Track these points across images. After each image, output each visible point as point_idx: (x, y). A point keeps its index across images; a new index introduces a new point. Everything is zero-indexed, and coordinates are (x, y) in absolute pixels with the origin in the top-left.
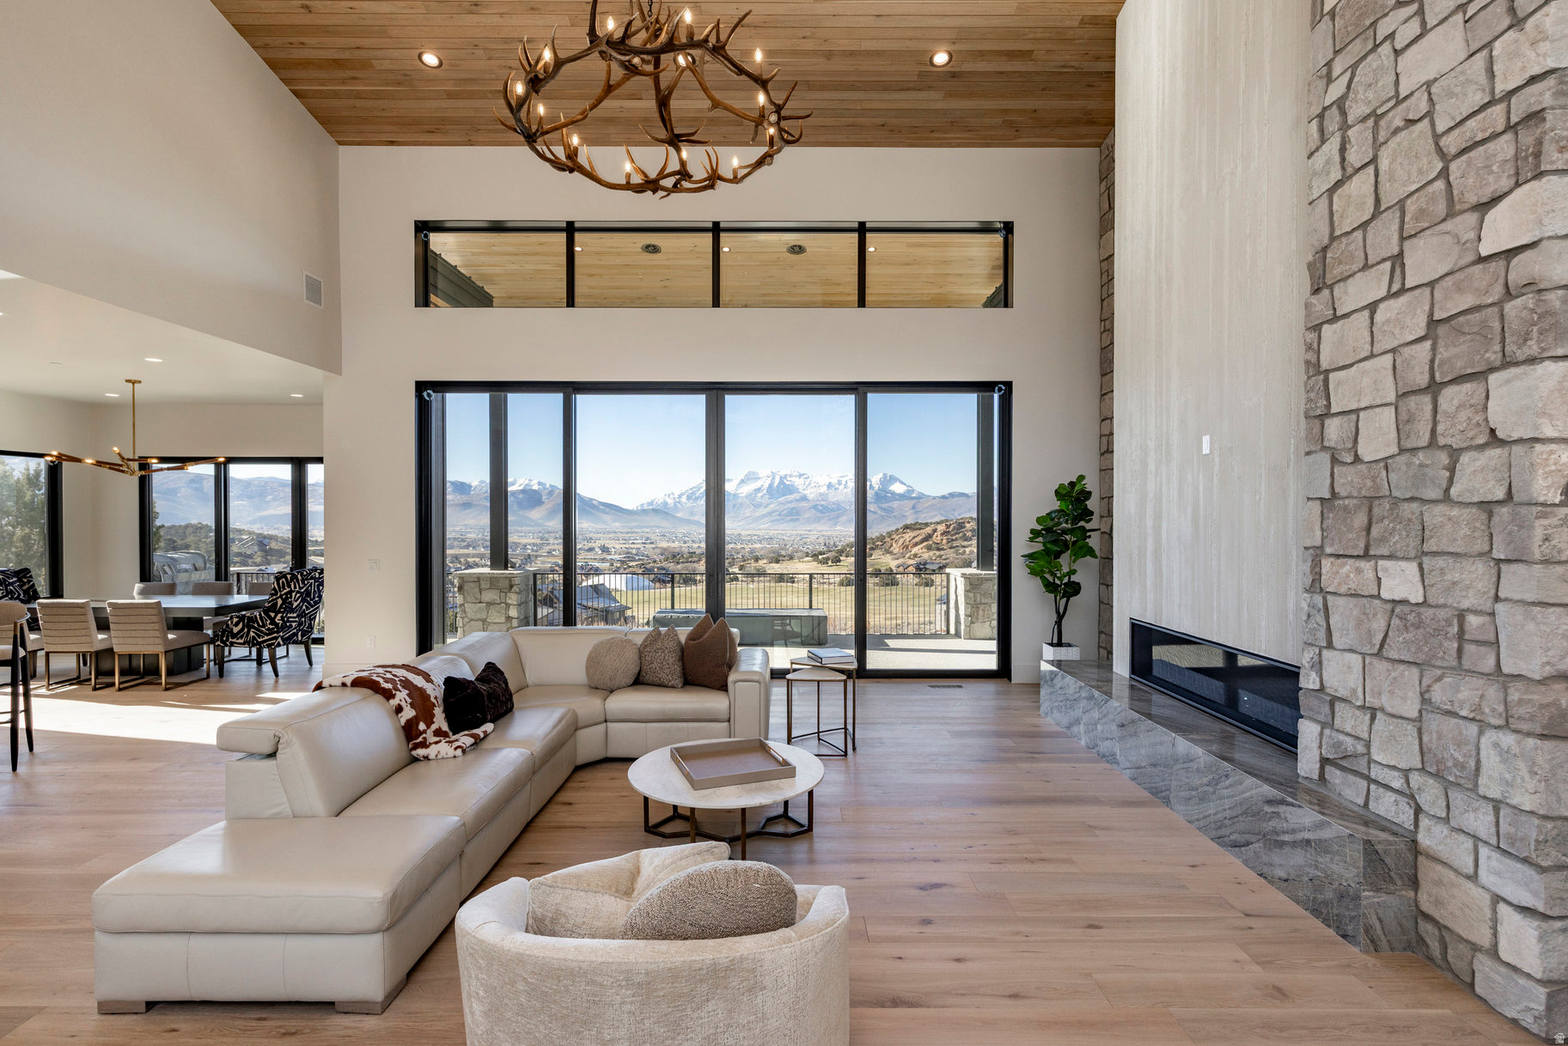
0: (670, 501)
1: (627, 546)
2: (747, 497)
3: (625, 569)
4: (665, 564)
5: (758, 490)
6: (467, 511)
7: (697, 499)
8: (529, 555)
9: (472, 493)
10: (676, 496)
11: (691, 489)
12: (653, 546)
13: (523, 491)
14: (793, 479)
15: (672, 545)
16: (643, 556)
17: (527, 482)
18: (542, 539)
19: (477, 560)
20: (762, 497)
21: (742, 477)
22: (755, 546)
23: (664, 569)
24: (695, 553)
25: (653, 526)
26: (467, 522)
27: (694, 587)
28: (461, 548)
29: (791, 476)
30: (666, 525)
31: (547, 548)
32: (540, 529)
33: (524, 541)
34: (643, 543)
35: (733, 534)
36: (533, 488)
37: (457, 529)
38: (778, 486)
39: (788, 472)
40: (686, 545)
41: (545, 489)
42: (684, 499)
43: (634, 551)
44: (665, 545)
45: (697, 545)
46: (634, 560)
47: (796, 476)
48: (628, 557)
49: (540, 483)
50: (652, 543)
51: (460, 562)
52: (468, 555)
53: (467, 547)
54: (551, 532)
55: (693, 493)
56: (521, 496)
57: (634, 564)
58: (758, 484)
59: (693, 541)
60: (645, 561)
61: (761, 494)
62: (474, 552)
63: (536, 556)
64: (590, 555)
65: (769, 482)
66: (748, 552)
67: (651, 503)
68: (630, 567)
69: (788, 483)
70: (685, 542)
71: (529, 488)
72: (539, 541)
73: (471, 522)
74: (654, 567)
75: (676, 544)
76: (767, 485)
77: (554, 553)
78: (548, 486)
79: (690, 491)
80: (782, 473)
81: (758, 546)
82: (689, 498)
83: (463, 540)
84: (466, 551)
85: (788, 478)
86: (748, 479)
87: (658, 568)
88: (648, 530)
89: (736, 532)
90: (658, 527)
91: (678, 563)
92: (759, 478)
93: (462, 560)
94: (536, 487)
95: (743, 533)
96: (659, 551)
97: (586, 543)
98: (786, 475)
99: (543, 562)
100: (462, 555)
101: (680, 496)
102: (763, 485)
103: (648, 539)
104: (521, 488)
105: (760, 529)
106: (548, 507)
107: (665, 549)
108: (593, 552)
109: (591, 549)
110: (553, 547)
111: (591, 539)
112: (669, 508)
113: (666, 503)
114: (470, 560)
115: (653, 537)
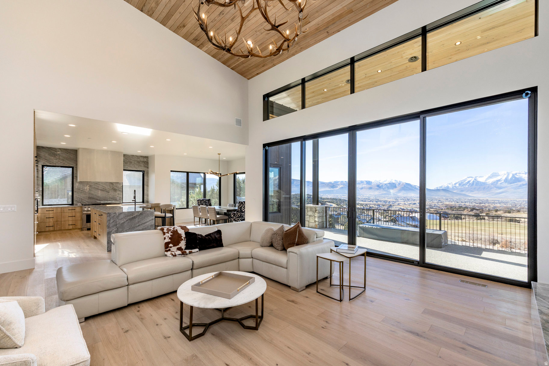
0: (450, 186)
1: (430, 203)
2: (492, 184)
3: (428, 211)
4: (447, 211)
5: (499, 180)
6: (371, 190)
7: (464, 185)
8: (391, 205)
9: (372, 184)
10: (453, 184)
11: (461, 181)
12: (442, 203)
13: (389, 183)
14: (521, 175)
15: (451, 203)
16: (437, 207)
17: (391, 180)
18: (396, 199)
19: (373, 206)
20: (501, 183)
21: (489, 175)
22: (496, 205)
23: (446, 212)
24: (462, 207)
25: (442, 196)
26: (370, 194)
27: (460, 221)
28: (368, 202)
29: (519, 173)
30: (448, 195)
31: (397, 203)
32: (395, 196)
33: (389, 200)
34: (437, 202)
35: (484, 200)
36: (393, 182)
37: (367, 196)
38: (511, 179)
39: (518, 172)
40: (458, 204)
41: (397, 182)
42: (457, 185)
43: (433, 205)
44: (447, 203)
45: (464, 204)
46: (433, 208)
47: (523, 173)
48: (430, 207)
49: (395, 181)
50: (442, 202)
51: (368, 206)
52: (370, 204)
53: (370, 201)
54: (399, 197)
55: (462, 183)
56: (389, 185)
57: (432, 210)
58: (499, 178)
59: (462, 202)
60: (438, 209)
61: (501, 182)
62: (373, 203)
63: (393, 205)
64: (414, 206)
65: (505, 176)
66: (492, 208)
67: (441, 187)
68: (431, 211)
69: (517, 177)
70: (457, 202)
71: (392, 182)
72: (395, 200)
73: (372, 193)
74: (441, 212)
75: (453, 203)
76: (504, 178)
77: (400, 204)
78: (398, 181)
79: (461, 182)
80: (514, 173)
81: (498, 205)
82: (460, 184)
83: (369, 199)
84: (370, 203)
85: (518, 175)
86: (493, 176)
87: (443, 212)
88: (440, 197)
89: (485, 199)
90: (445, 196)
91: (453, 210)
92: (499, 175)
93: (368, 205)
94: (394, 182)
95: (488, 199)
96: (445, 205)
97: (413, 201)
98: (516, 174)
99: (396, 208)
100: (369, 204)
101: (455, 184)
102: (501, 178)
103: (439, 200)
104: (389, 182)
105: (499, 198)
106: (398, 188)
107: (447, 205)
108: (415, 205)
109: (414, 204)
110: (400, 202)
111: (415, 200)
112: (450, 189)
113: (448, 187)
114: (371, 206)
115: (442, 200)
